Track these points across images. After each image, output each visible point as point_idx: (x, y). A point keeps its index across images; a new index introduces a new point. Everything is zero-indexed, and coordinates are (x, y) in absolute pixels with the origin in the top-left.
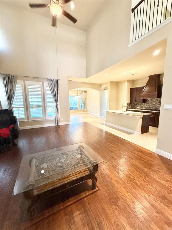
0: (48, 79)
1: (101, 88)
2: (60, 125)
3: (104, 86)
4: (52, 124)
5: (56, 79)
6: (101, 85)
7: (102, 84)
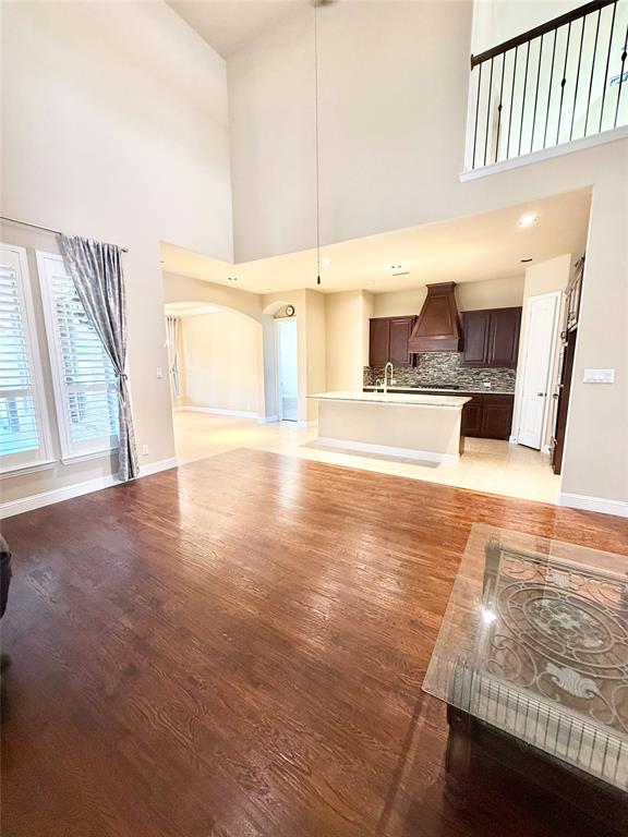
0: (60, 238)
1: (263, 309)
2: (140, 476)
3: (276, 303)
4: (100, 481)
5: (111, 243)
6: (262, 299)
7: (267, 295)
